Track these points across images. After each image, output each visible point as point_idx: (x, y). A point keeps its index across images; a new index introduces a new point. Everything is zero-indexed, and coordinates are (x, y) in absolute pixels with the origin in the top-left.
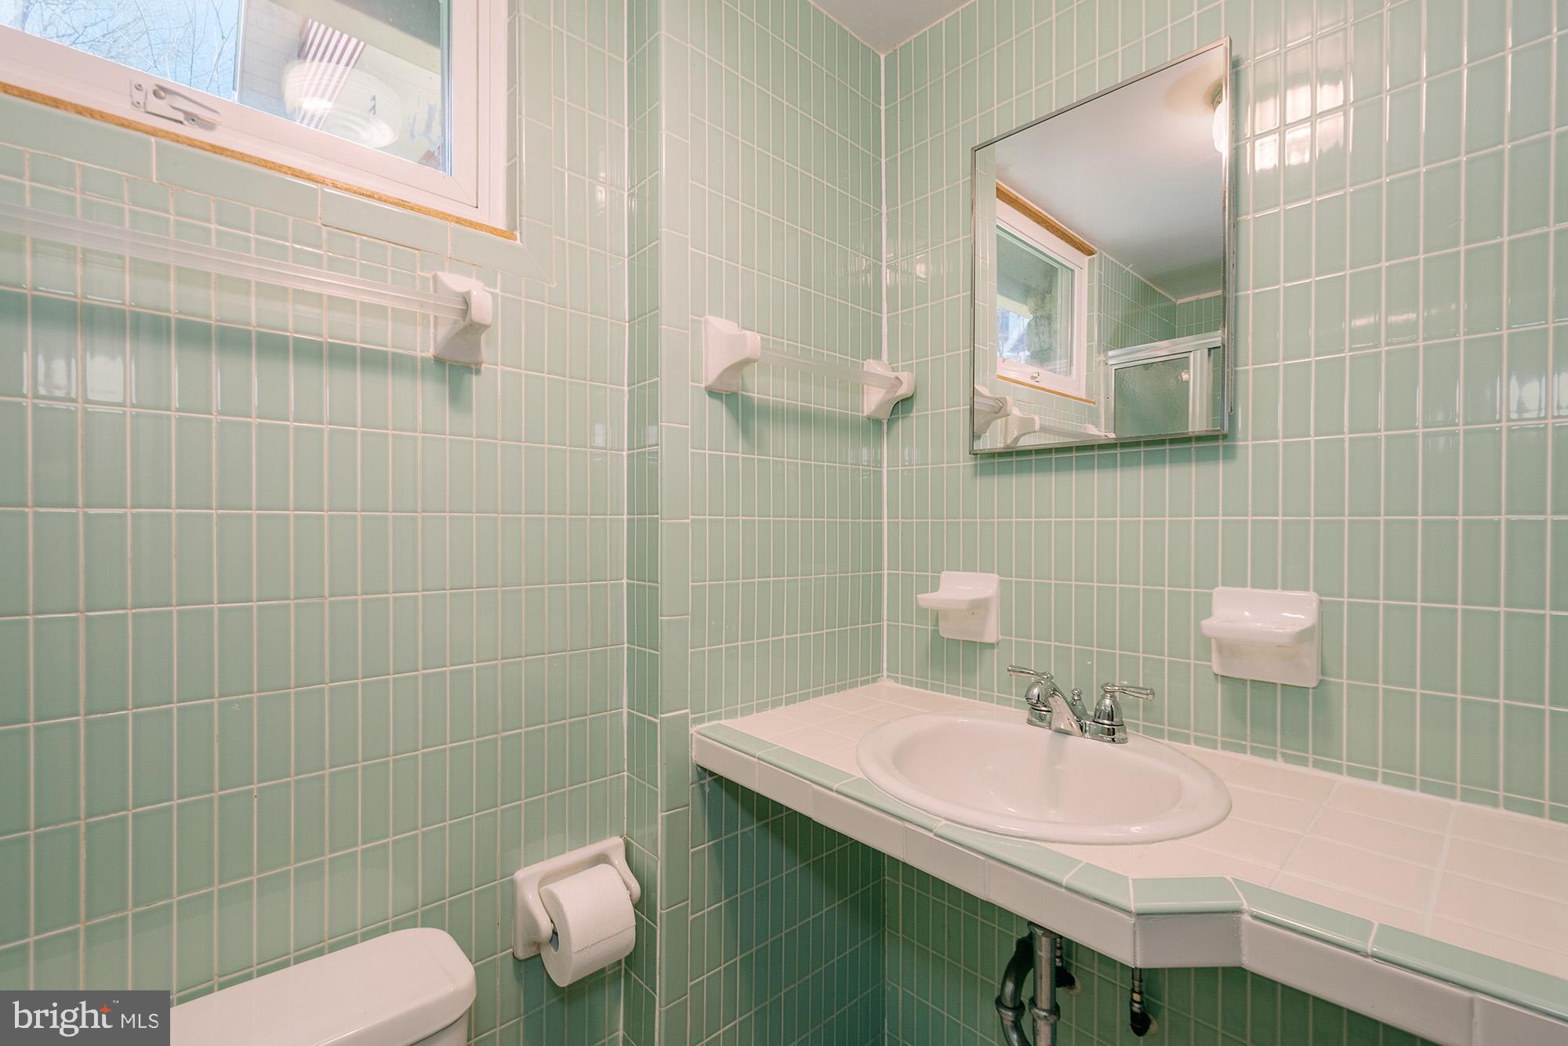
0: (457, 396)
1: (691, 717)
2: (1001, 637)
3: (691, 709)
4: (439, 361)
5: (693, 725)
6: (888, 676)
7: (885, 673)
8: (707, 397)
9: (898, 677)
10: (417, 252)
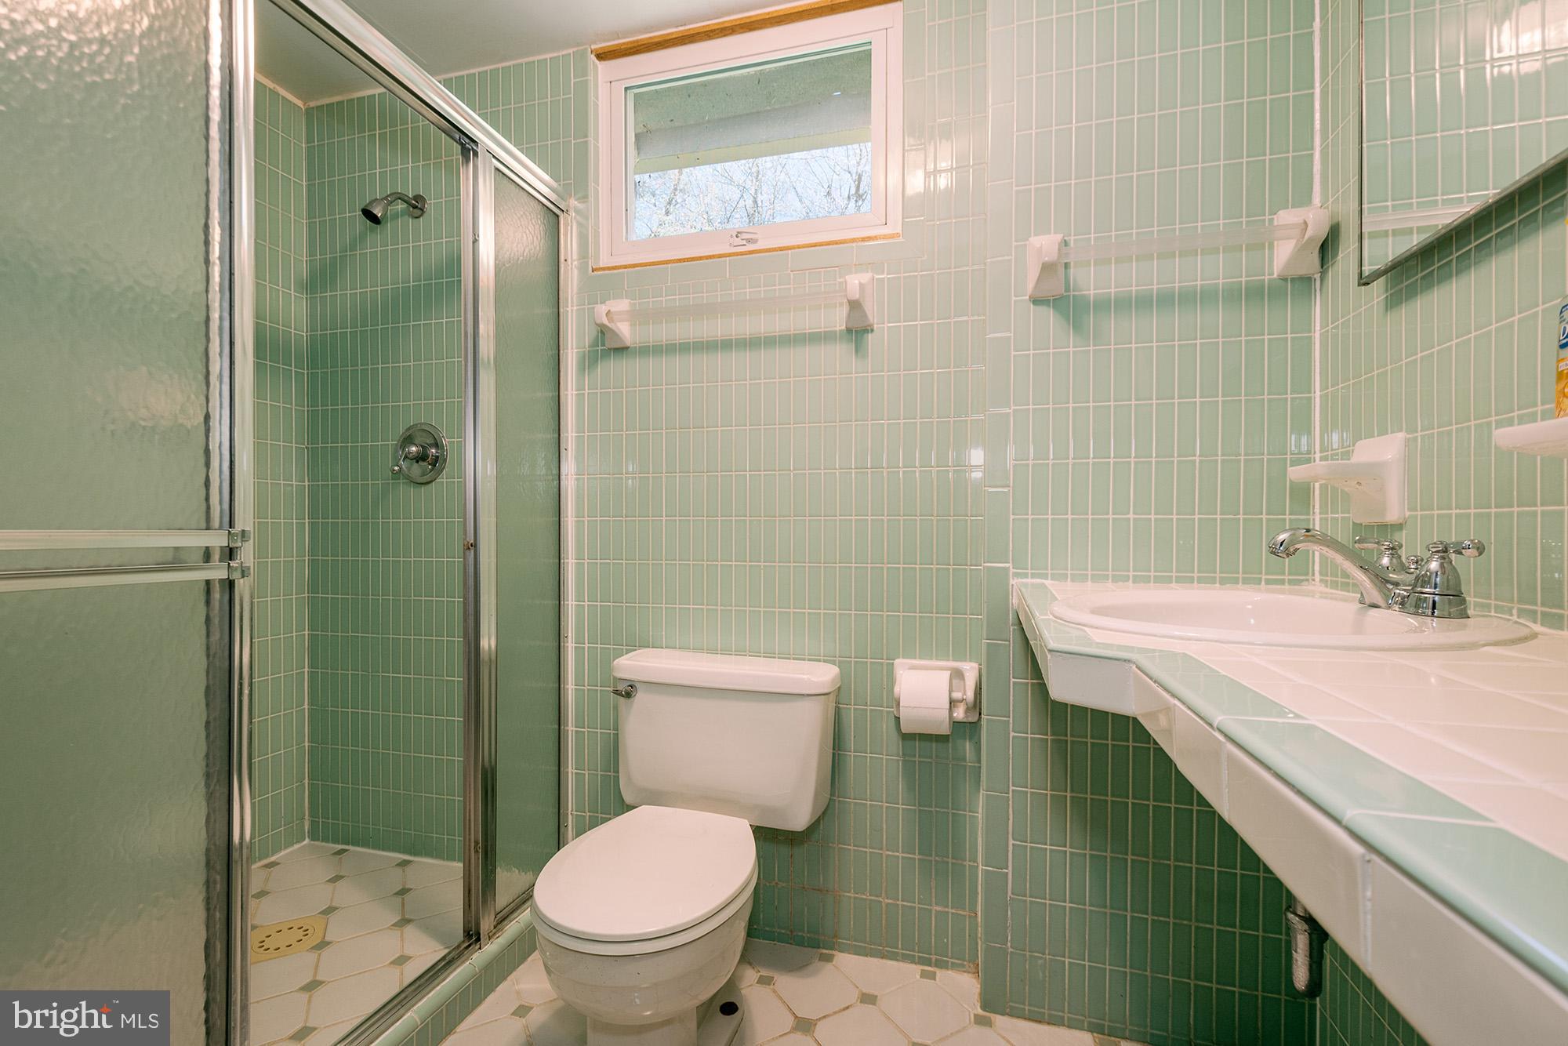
0: (859, 348)
1: (1012, 570)
2: (1408, 514)
3: (1013, 563)
4: (849, 330)
5: (1015, 578)
6: (1321, 580)
7: (1317, 577)
8: (1032, 305)
9: (1327, 581)
10: (836, 268)
